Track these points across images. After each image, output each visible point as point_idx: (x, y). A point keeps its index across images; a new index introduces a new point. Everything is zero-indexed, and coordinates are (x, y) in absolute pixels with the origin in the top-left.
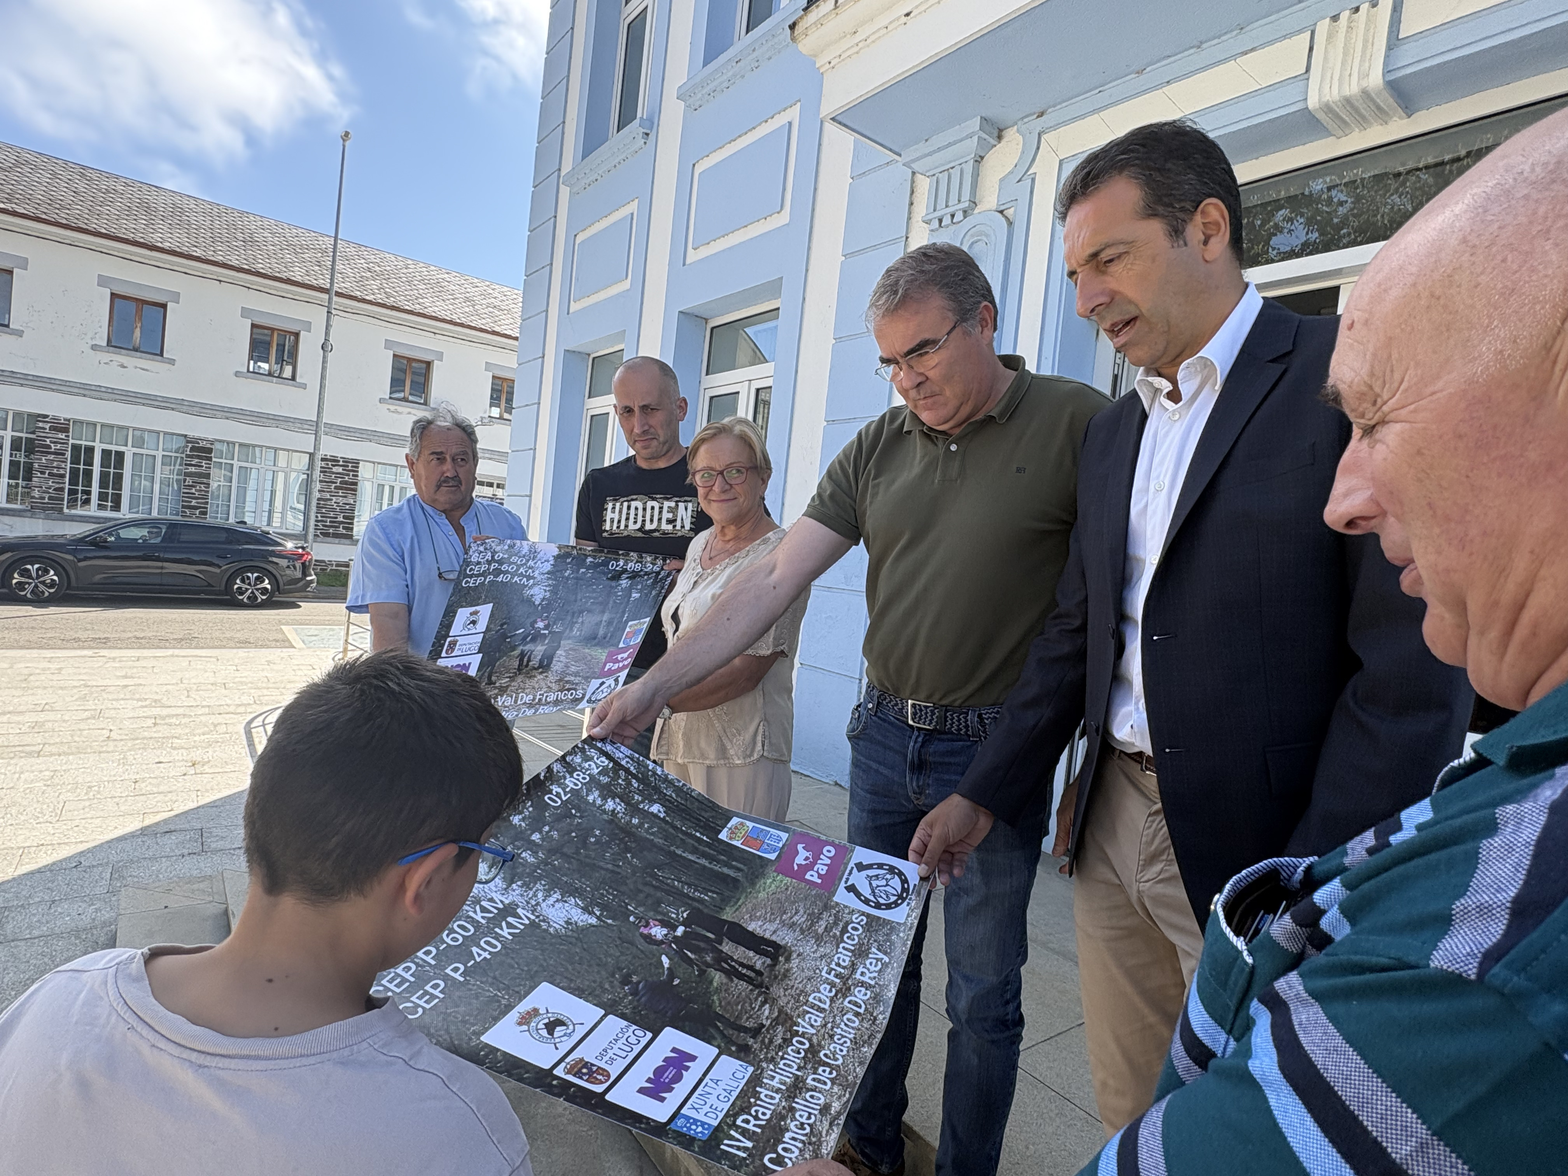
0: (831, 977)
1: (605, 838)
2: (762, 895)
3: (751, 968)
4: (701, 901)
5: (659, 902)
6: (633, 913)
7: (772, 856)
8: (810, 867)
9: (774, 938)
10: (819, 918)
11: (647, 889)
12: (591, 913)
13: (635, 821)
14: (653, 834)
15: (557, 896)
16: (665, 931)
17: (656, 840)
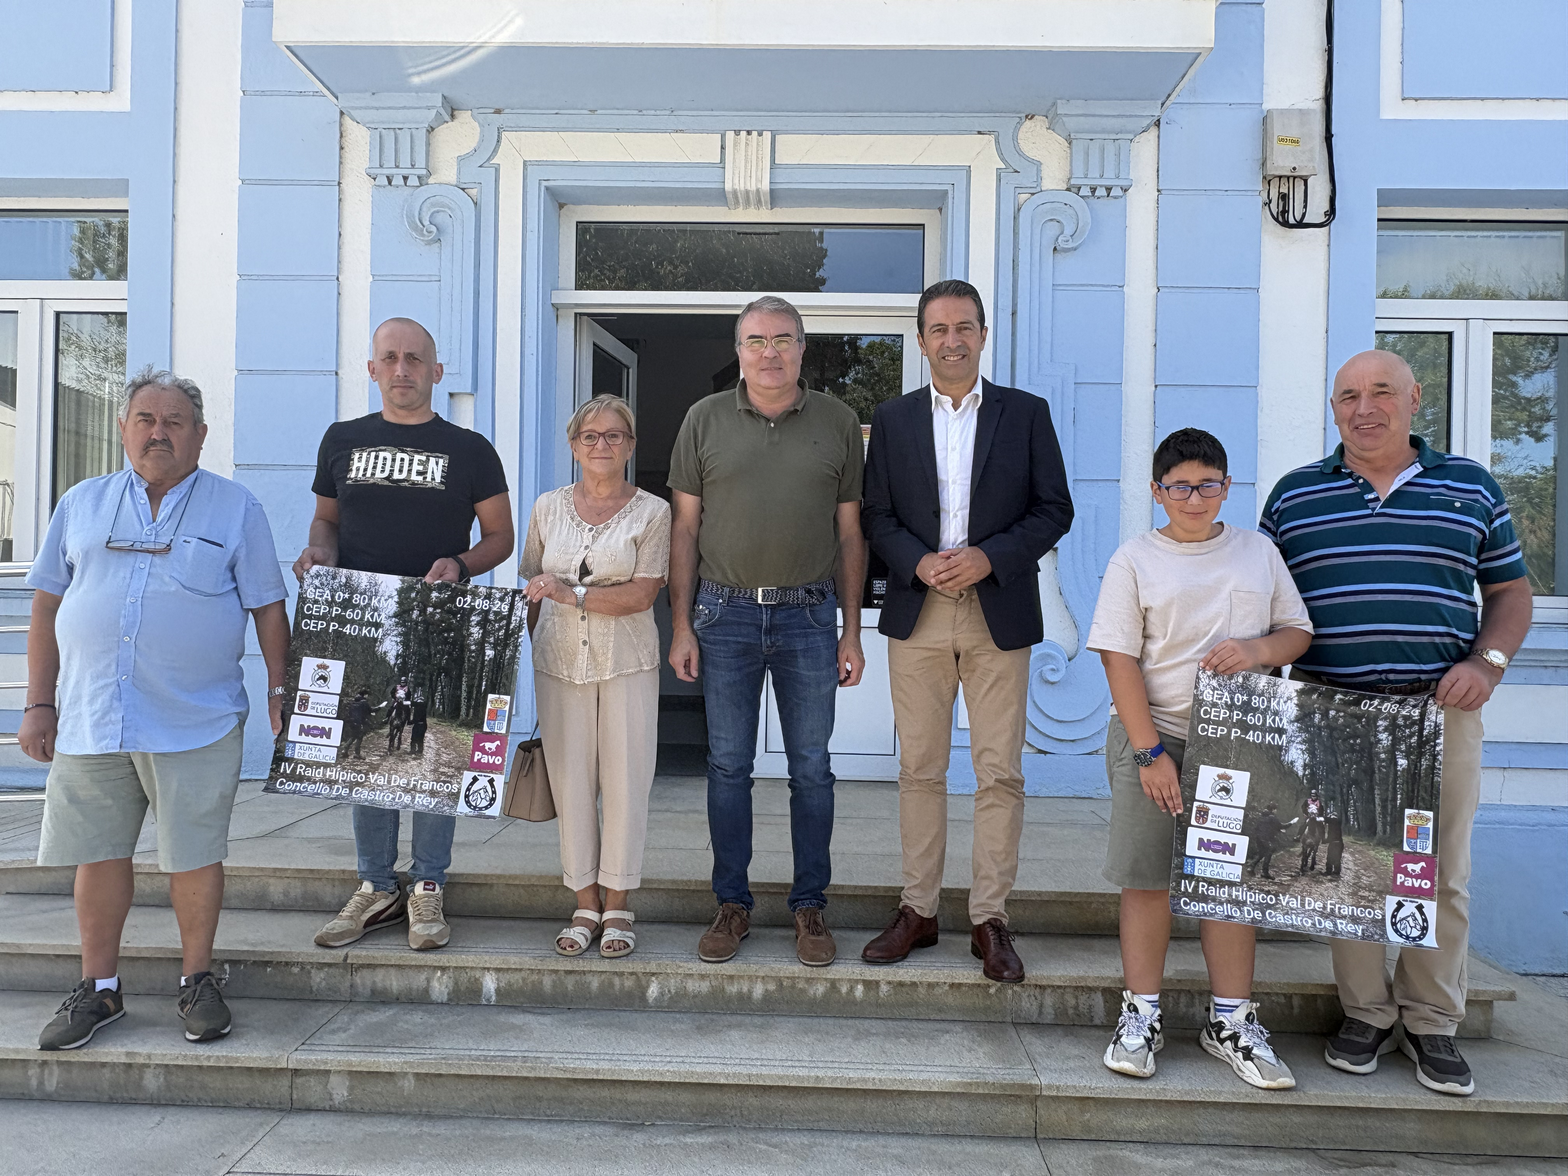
0: (1329, 907)
1: (1357, 748)
2: (1372, 853)
3: (1314, 863)
4: (1348, 820)
5: (1333, 799)
6: (1317, 789)
7: (1406, 848)
8: (1407, 874)
9: (1343, 870)
10: (1370, 891)
11: (1338, 789)
12: (1305, 770)
13: (1383, 756)
14: (1380, 770)
15: (1304, 747)
16: (1315, 811)
17: (1377, 776)
